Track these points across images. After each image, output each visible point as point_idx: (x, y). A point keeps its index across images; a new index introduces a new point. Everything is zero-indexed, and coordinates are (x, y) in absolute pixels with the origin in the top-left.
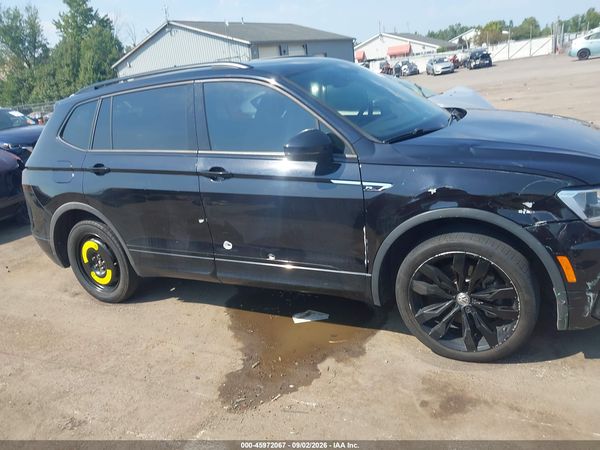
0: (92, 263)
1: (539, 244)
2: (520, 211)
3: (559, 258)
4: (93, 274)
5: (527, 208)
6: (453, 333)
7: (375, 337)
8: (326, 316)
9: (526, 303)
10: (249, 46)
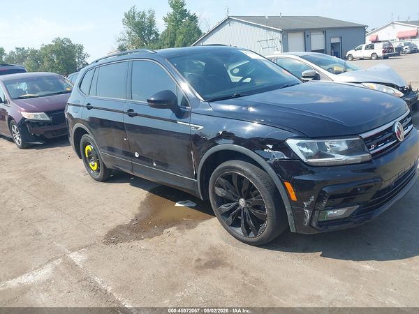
0: (90, 158)
1: (273, 172)
2: (265, 150)
3: (286, 183)
4: (90, 164)
5: (270, 149)
6: (236, 223)
7: (211, 220)
8: (194, 205)
9: (270, 210)
10: (281, 32)
